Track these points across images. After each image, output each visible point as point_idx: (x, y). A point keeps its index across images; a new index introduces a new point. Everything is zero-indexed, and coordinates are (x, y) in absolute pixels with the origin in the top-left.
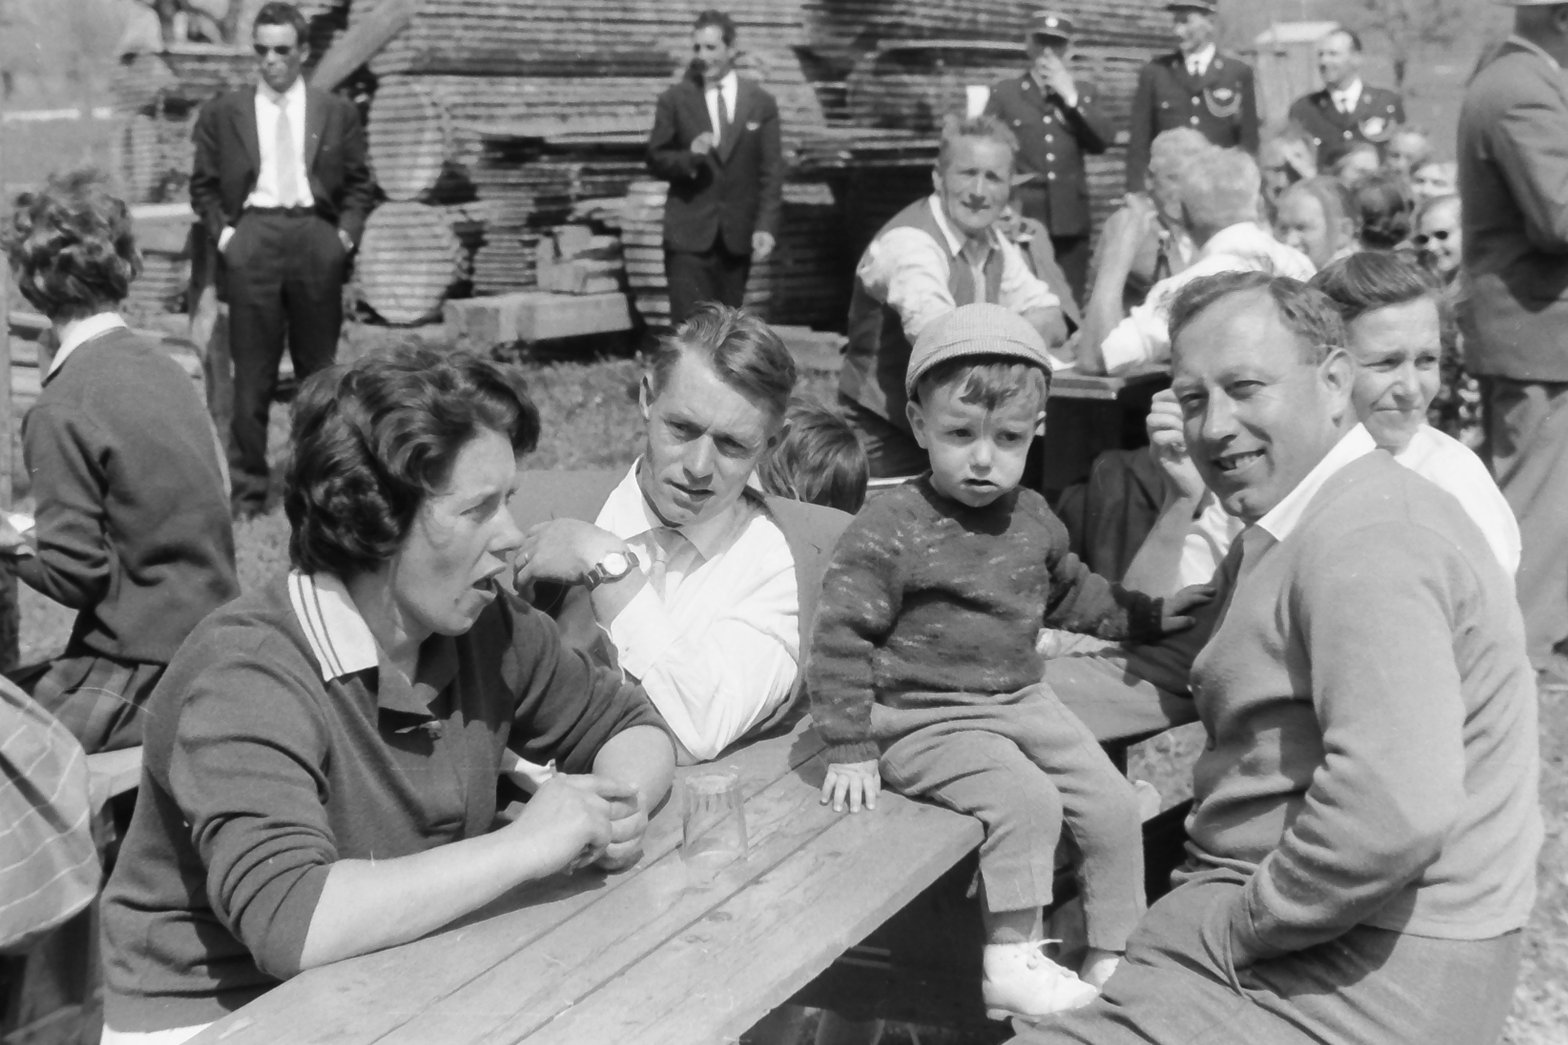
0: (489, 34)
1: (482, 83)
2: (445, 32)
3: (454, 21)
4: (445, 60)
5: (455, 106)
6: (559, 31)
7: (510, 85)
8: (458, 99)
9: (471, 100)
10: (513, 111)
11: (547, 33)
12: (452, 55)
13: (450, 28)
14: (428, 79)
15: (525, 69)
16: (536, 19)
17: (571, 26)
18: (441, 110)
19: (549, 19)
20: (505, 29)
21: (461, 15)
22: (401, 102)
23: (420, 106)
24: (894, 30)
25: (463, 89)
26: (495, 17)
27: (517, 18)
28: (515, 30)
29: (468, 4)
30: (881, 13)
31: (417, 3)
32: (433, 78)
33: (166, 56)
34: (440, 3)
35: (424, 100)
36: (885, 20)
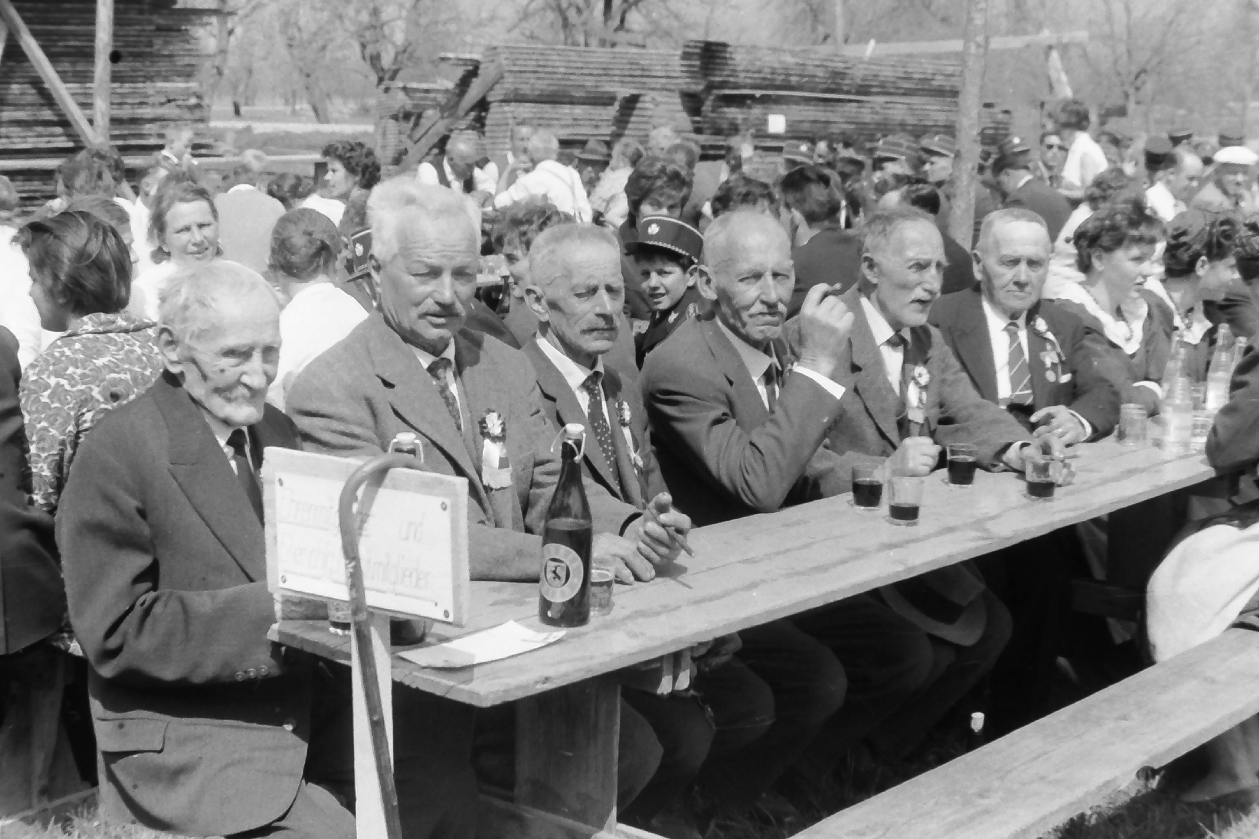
0: (552, 82)
1: (547, 107)
2: (526, 81)
3: (530, 75)
4: (524, 95)
6: (597, 81)
7: (566, 109)
8: (530, 115)
9: (538, 116)
10: (563, 122)
11: (590, 82)
12: (528, 92)
13: (528, 78)
14: (513, 104)
15: (576, 101)
16: (582, 74)
17: (605, 78)
19: (591, 75)
20: (563, 79)
21: (535, 72)
22: (498, 116)
23: (506, 118)
24: (723, 85)
25: (534, 110)
26: (555, 73)
27: (570, 74)
28: (569, 80)
29: (539, 66)
30: (716, 76)
31: (508, 65)
32: (517, 104)
33: (405, 89)
34: (521, 65)
35: (510, 115)
36: (718, 79)
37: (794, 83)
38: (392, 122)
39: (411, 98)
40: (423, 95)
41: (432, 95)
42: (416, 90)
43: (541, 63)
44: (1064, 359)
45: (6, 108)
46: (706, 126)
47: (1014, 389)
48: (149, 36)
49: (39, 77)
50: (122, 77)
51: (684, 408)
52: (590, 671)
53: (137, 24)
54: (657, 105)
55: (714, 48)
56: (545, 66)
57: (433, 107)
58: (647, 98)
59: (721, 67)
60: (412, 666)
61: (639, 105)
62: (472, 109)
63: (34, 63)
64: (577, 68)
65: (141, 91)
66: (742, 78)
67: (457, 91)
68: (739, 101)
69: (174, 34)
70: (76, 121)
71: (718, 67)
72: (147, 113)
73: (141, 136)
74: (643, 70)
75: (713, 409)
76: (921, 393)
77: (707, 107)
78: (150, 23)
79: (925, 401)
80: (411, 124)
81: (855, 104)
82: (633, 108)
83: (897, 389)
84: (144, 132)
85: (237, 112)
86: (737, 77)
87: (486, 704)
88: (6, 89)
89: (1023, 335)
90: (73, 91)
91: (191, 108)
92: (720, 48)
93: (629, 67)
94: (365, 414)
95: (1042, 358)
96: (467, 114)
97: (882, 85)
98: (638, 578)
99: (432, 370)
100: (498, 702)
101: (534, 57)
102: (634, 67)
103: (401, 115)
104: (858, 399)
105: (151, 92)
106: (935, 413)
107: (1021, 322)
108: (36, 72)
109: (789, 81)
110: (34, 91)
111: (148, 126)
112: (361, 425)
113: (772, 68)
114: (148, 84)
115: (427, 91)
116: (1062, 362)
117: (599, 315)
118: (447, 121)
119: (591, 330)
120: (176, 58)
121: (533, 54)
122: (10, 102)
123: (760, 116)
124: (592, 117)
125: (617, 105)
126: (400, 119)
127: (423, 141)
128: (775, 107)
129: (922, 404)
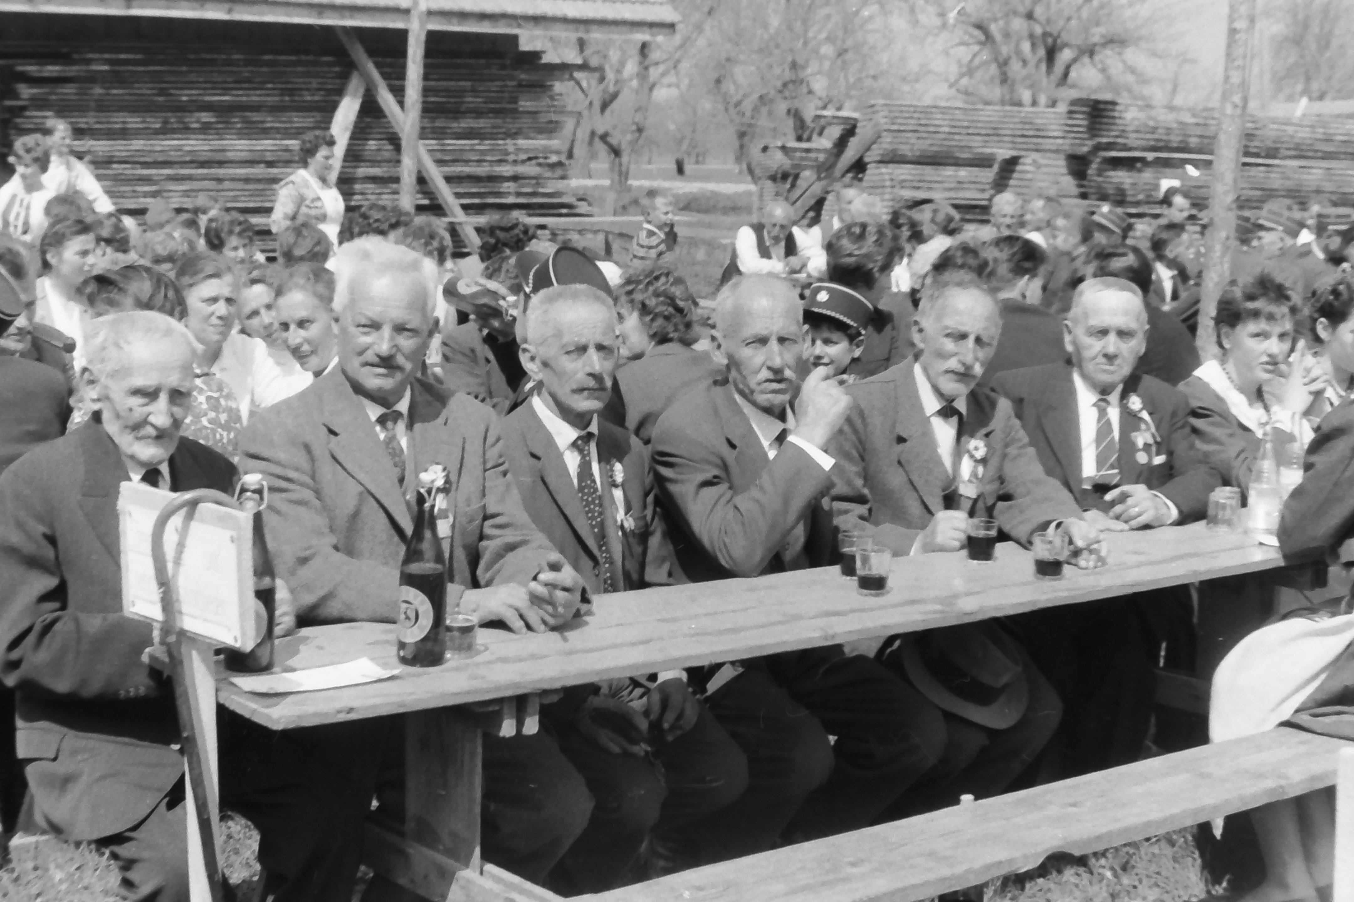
0: (935, 142)
1: (928, 170)
2: (905, 141)
3: (910, 135)
4: (903, 156)
5: (904, 181)
6: (983, 142)
7: (949, 172)
8: (909, 177)
9: (918, 178)
10: (946, 185)
11: (976, 142)
12: (908, 153)
13: (907, 138)
14: (891, 165)
15: (960, 162)
16: (968, 134)
17: (996, 138)
18: (894, 183)
19: (978, 134)
20: (945, 139)
21: (915, 131)
22: (875, 178)
23: (884, 180)
24: (1110, 146)
25: (914, 172)
26: (939, 133)
27: (955, 134)
28: (953, 140)
29: (920, 125)
30: (1102, 136)
31: (886, 124)
32: (896, 165)
33: (783, 148)
34: (900, 124)
35: (887, 177)
36: (1104, 140)
37: (1192, 145)
38: (769, 184)
39: (791, 158)
40: (804, 155)
41: (813, 155)
42: (796, 150)
43: (923, 122)
44: (1159, 439)
45: (362, 164)
46: (1091, 190)
47: (1099, 470)
48: (512, 92)
49: (395, 133)
50: (481, 134)
51: (677, 469)
52: (404, 706)
53: (497, 80)
54: (1038, 167)
55: (1102, 106)
56: (926, 125)
57: (811, 167)
58: (1028, 160)
59: (1107, 127)
60: (235, 689)
61: (1019, 168)
62: (848, 171)
63: (390, 119)
64: (963, 127)
65: (502, 148)
66: (1132, 139)
67: (835, 151)
68: (1129, 164)
69: (538, 90)
70: (432, 179)
71: (1104, 127)
72: (507, 171)
73: (499, 194)
74: (1038, 130)
75: (703, 471)
76: (975, 467)
77: (1092, 171)
78: (512, 78)
79: (980, 475)
80: (788, 186)
81: (1262, 168)
82: (1013, 171)
83: (947, 461)
84: (502, 190)
85: (680, 170)
86: (1127, 138)
87: (278, 727)
88: (363, 145)
89: (1114, 414)
90: (431, 148)
91: (553, 166)
92: (1110, 107)
93: (1020, 126)
94: (301, 459)
95: (1133, 438)
96: (843, 176)
97: (1297, 147)
98: (529, 627)
99: (382, 420)
100: (291, 726)
101: (916, 115)
102: (1027, 127)
103: (779, 176)
104: (901, 470)
105: (511, 149)
106: (991, 488)
107: (1114, 397)
108: (392, 127)
109: (1187, 143)
110: (391, 147)
111: (506, 184)
112: (297, 469)
113: (1169, 129)
114: (509, 141)
115: (808, 151)
116: (1156, 443)
117: (590, 375)
118: (823, 183)
119: (581, 390)
120: (541, 115)
121: (915, 112)
122: (368, 158)
123: (1152, 181)
124: (978, 180)
125: (996, 167)
126: (779, 180)
127: (798, 203)
128: (1168, 170)
129: (977, 478)
